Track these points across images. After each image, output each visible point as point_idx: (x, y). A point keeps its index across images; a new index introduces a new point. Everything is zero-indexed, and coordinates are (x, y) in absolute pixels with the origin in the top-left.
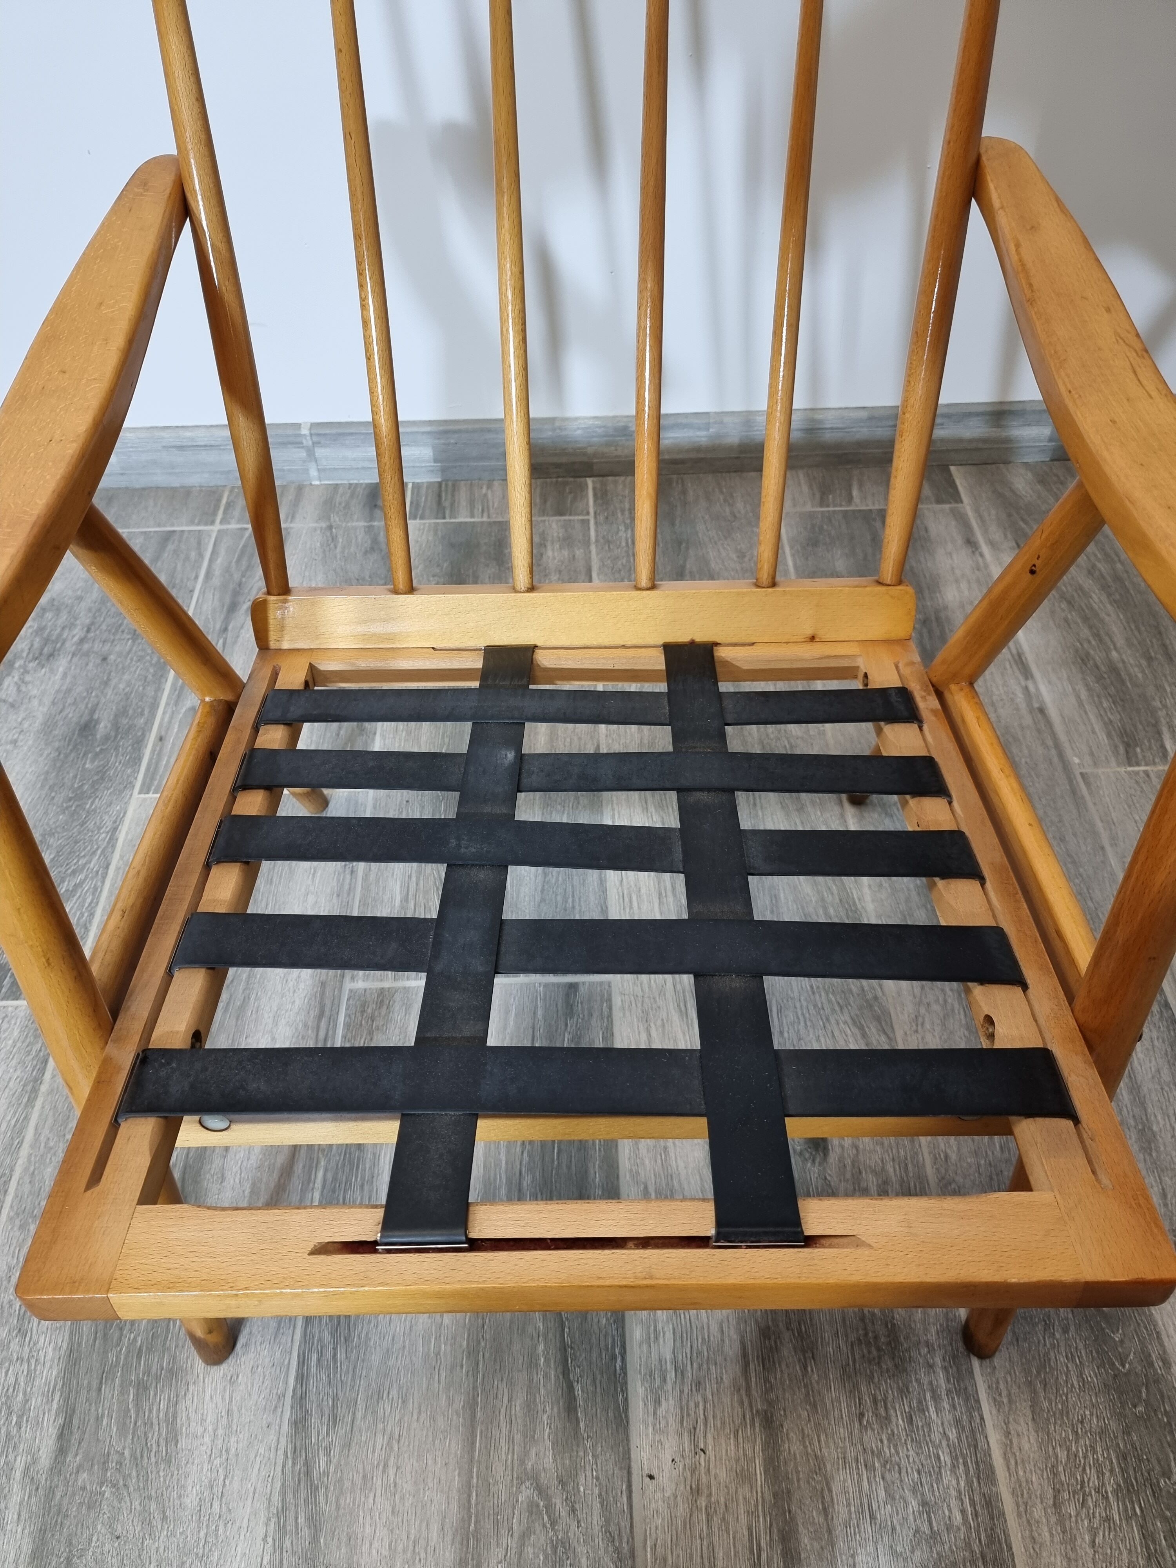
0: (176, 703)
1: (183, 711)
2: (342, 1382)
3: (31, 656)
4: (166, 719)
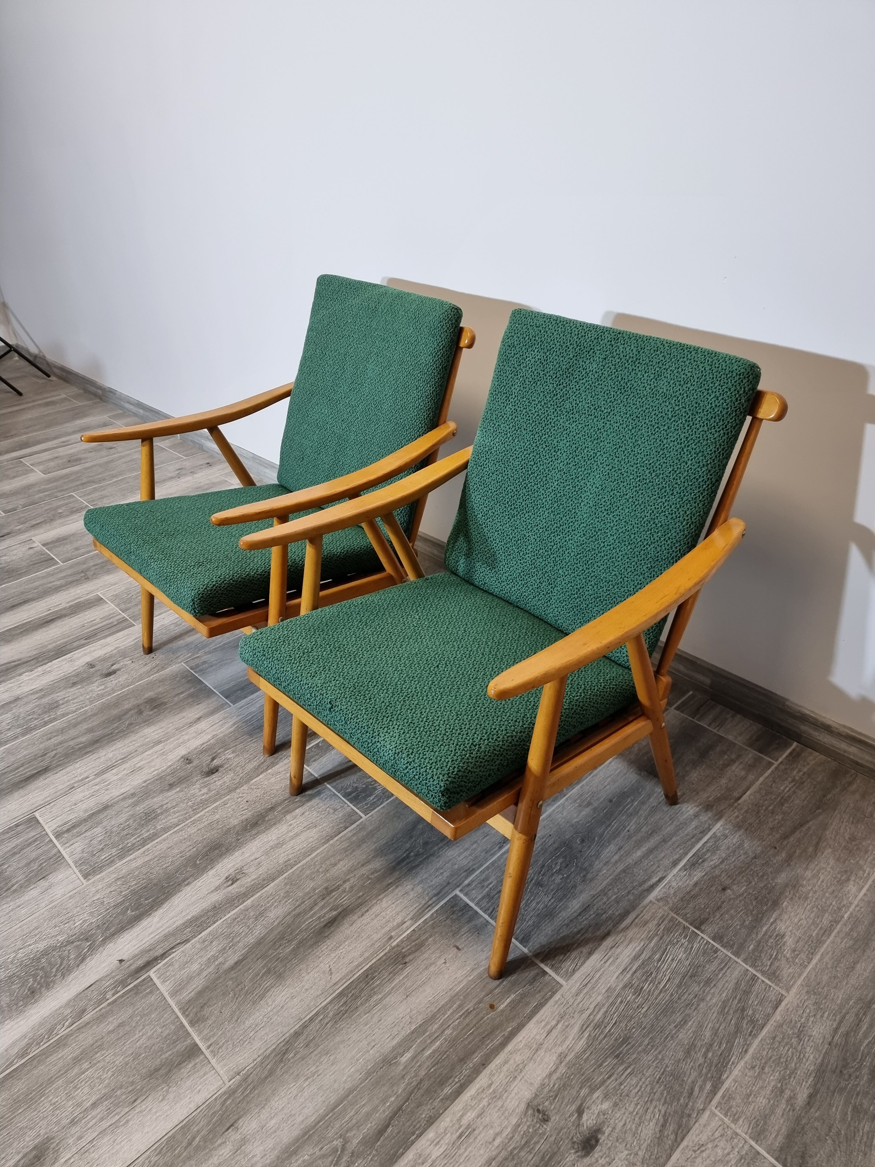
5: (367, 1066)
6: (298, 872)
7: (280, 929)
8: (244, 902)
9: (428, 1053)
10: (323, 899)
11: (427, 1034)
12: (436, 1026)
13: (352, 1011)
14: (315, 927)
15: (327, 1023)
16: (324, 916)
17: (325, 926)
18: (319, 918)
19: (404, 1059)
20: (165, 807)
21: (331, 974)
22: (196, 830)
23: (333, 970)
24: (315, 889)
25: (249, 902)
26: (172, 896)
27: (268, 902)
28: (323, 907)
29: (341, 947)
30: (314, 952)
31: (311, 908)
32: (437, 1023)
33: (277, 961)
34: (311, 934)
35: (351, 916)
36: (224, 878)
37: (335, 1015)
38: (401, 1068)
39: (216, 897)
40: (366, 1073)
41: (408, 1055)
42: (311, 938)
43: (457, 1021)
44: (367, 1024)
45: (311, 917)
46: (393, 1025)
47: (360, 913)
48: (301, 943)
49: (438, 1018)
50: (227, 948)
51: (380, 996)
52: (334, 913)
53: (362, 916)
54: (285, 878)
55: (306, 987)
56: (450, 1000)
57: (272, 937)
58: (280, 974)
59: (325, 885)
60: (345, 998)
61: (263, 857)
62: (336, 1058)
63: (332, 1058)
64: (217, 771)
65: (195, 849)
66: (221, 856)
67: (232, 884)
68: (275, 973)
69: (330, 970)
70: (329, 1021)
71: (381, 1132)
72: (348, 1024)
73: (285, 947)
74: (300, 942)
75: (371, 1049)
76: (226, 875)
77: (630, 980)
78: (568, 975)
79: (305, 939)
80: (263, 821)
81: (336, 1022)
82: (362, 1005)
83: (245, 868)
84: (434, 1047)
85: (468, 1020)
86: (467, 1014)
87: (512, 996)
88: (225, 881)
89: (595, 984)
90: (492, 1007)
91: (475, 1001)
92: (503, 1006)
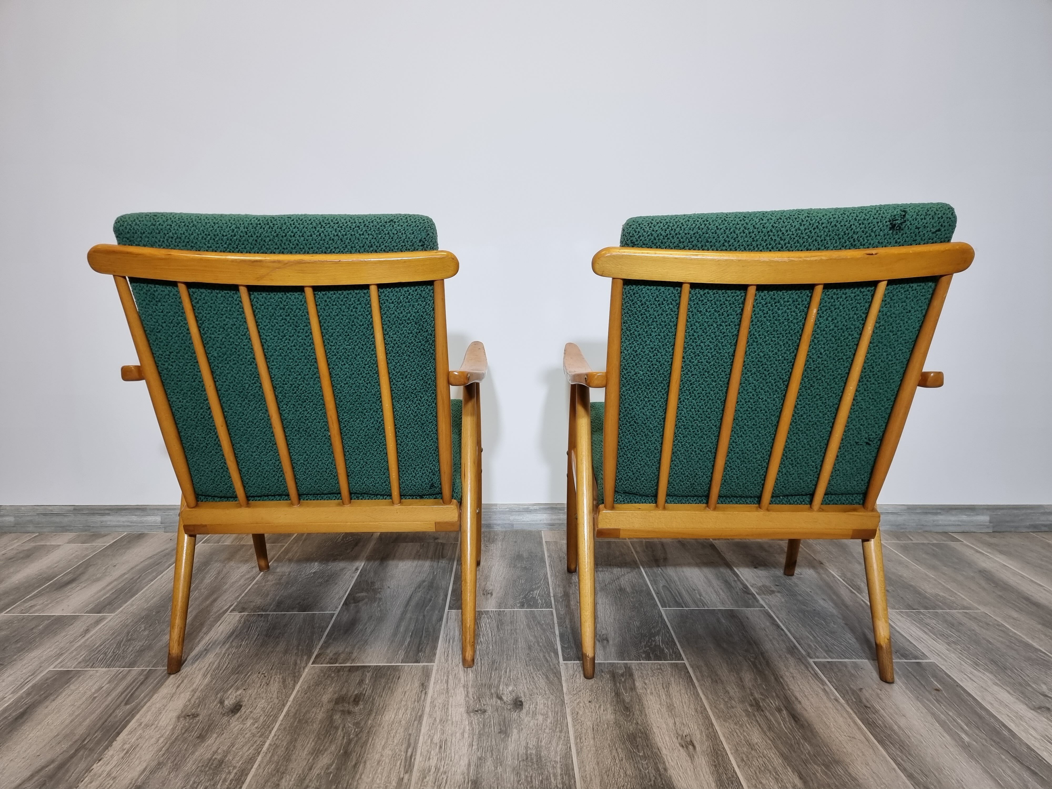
4: (655, 588)
5: (965, 756)
6: (716, 711)
7: (779, 742)
8: (724, 748)
9: (966, 727)
10: (763, 711)
11: (948, 722)
12: (942, 716)
13: (903, 743)
14: (792, 726)
15: (909, 758)
16: (784, 718)
17: (796, 721)
18: (784, 721)
19: (966, 739)
21: (854, 738)
24: (747, 711)
25: (727, 746)
26: (672, 784)
27: (738, 736)
28: (773, 715)
29: (828, 723)
30: (822, 737)
31: (769, 720)
32: (940, 715)
33: (816, 758)
34: (799, 731)
35: (795, 707)
36: (680, 748)
37: (902, 752)
38: (974, 743)
39: (702, 761)
40: (972, 760)
41: (964, 736)
42: (805, 732)
43: (943, 707)
44: (921, 742)
45: (779, 724)
46: (930, 732)
47: (796, 702)
48: (806, 739)
49: (935, 713)
50: (777, 777)
52: (785, 712)
53: (800, 702)
54: (717, 719)
55: (860, 754)
56: (920, 702)
57: (785, 751)
58: (835, 761)
59: (747, 704)
60: (887, 742)
61: (677, 720)
63: (946, 768)
64: (241, 706)
66: (648, 739)
67: (694, 746)
68: (830, 763)
69: (850, 737)
70: (907, 757)
71: (1034, 773)
72: (916, 750)
73: (804, 748)
74: (804, 739)
75: (949, 749)
76: (678, 745)
77: (944, 641)
78: (925, 656)
79: (803, 736)
80: (628, 703)
81: (910, 754)
82: (899, 737)
83: (680, 733)
84: (963, 724)
85: (944, 703)
86: (938, 701)
87: (932, 680)
88: (685, 749)
89: (940, 652)
90: (937, 690)
91: (927, 693)
92: (939, 686)
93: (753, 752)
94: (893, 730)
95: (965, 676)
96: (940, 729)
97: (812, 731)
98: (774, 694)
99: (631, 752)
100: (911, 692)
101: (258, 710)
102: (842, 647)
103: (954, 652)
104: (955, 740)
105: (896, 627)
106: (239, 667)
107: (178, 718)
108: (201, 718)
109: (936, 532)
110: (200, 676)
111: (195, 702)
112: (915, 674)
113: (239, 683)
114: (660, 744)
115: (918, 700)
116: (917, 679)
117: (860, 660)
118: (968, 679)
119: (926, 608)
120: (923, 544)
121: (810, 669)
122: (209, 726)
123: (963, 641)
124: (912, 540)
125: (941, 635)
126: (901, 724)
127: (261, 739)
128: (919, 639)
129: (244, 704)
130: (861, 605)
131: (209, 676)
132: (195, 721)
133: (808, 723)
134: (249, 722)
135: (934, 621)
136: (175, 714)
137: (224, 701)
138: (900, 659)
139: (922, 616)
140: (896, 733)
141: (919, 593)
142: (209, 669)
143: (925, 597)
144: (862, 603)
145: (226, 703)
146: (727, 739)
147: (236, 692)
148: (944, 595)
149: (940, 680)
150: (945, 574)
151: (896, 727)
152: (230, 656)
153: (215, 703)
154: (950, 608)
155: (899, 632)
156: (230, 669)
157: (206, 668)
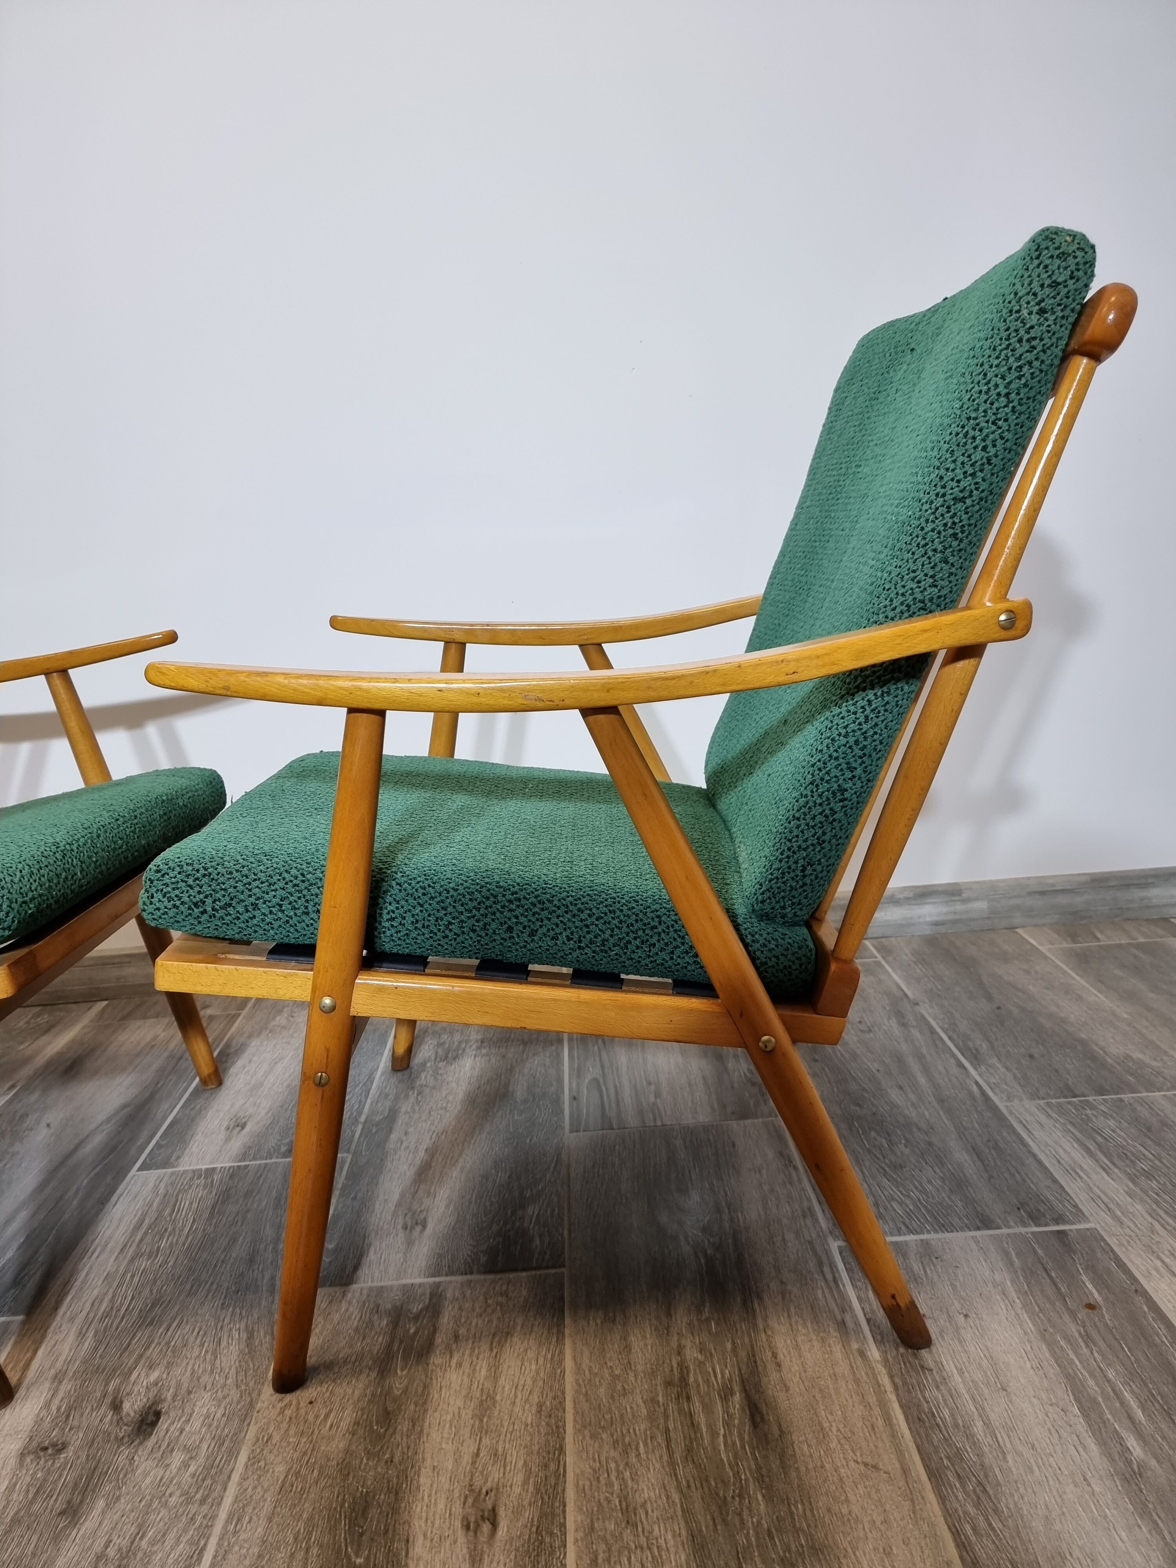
0: (579, 1076)
1: (587, 1081)
2: (1012, 1547)
3: (438, 1059)
4: (574, 1086)
5: (1127, 1509)
6: (585, 1406)
7: (697, 1495)
8: (563, 1526)
9: (1139, 1414)
10: (688, 1398)
11: (1101, 1400)
12: (1091, 1382)
13: (986, 1477)
14: (742, 1439)
15: (990, 1525)
16: (731, 1416)
17: (755, 1425)
18: (728, 1424)
19: (1137, 1450)
20: (111, 1552)
21: (876, 1467)
22: (263, 1523)
23: (869, 1460)
24: (653, 1400)
25: (572, 1518)
27: (609, 1484)
28: (708, 1409)
29: (826, 1425)
30: (803, 1469)
31: (694, 1426)
32: (1086, 1380)
33: (772, 1538)
34: (753, 1454)
35: (764, 1380)
36: (460, 1533)
37: (978, 1504)
38: (1153, 1463)
40: (1142, 1518)
41: (1132, 1442)
42: (765, 1457)
43: (1096, 1355)
44: (1030, 1468)
45: (714, 1434)
46: (1056, 1435)
47: (770, 1366)
48: (763, 1479)
49: (1076, 1374)
51: (979, 1423)
52: (737, 1397)
53: (779, 1365)
54: (578, 1431)
55: (878, 1520)
56: (1048, 1344)
57: (703, 1520)
58: (813, 1547)
59: (659, 1380)
60: (949, 1474)
61: (486, 1441)
62: (1081, 1549)
63: (1077, 1553)
64: (158, 1415)
65: (315, 1551)
66: (395, 1510)
67: (494, 1525)
68: (801, 1555)
69: (866, 1465)
70: (987, 1520)
72: (1012, 1495)
73: (750, 1509)
74: (760, 1480)
75: (1089, 1485)
76: (458, 1524)
77: (1125, 1173)
78: (1080, 1215)
79: (759, 1468)
80: (395, 1400)
81: (996, 1511)
82: (980, 1455)
83: (477, 1483)
84: (1133, 1404)
85: (1101, 1343)
86: (1088, 1339)
87: (1084, 1278)
88: (471, 1533)
89: (1112, 1200)
90: (1091, 1307)
91: (1067, 1318)
92: (1096, 1295)
93: (628, 1535)
94: (970, 1436)
95: (1158, 1264)
96: (1081, 1424)
97: (782, 1456)
98: (729, 1346)
99: (339, 1552)
100: (1032, 1315)
101: (196, 1423)
102: (908, 1202)
103: (1142, 1200)
104: (1112, 1460)
105: (1031, 1143)
106: (153, 1306)
107: (22, 1455)
108: (70, 1452)
109: (1147, 920)
110: (71, 1337)
111: (59, 1409)
112: (1049, 1266)
113: (153, 1352)
114: (418, 1525)
115: (1043, 1337)
116: (1051, 1278)
117: (940, 1235)
118: (1163, 1271)
119: (1101, 1091)
120: (1120, 946)
121: (826, 1270)
122: (90, 1478)
123: (1165, 1170)
124: (1098, 940)
125: (1119, 1157)
126: (993, 1416)
127: (205, 1509)
128: (1073, 1171)
129: (164, 1407)
130: (971, 1094)
131: (91, 1334)
132: (57, 1465)
133: (780, 1427)
134: (177, 1458)
135: (1112, 1123)
136: (14, 1446)
137: (121, 1402)
138: (1025, 1225)
139: (1088, 1112)
140: (975, 1444)
141: (1094, 1058)
142: (92, 1315)
143: (1104, 1065)
144: (975, 1088)
145: (126, 1406)
146: (581, 1491)
147: (147, 1375)
148: (1141, 1056)
149: (1100, 1282)
150: (1150, 1009)
151: (978, 1428)
152: (136, 1279)
153: (104, 1408)
154: (1151, 1086)
155: (1035, 1156)
156: (136, 1314)
157: (84, 1313)
